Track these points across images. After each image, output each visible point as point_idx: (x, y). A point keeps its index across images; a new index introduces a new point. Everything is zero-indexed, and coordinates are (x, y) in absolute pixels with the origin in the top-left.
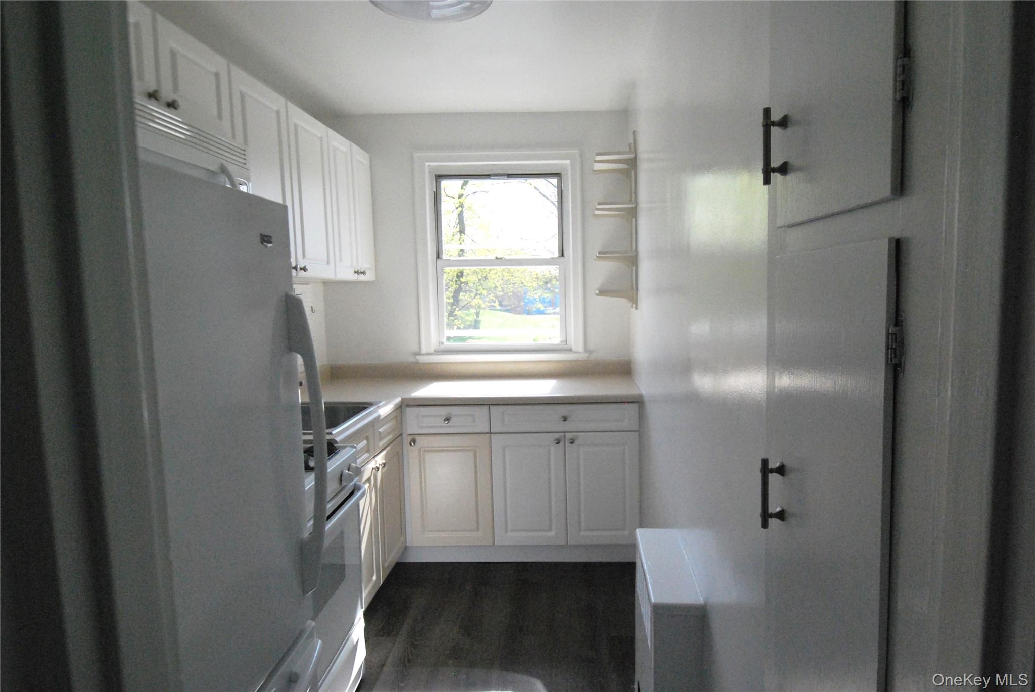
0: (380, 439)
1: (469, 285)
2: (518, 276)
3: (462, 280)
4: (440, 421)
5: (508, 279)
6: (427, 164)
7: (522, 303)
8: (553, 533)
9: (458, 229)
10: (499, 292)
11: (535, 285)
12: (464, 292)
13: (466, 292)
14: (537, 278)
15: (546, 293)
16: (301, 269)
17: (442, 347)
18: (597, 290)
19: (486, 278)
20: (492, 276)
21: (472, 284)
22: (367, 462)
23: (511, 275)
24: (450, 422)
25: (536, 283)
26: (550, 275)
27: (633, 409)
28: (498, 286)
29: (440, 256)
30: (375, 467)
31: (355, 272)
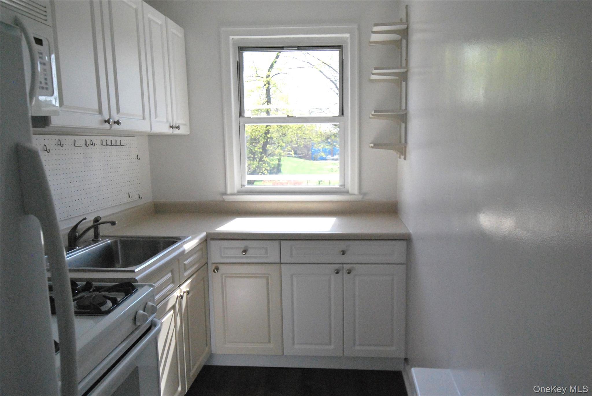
0: (185, 270)
1: (274, 139)
2: (308, 134)
3: (269, 136)
4: (238, 253)
5: (301, 136)
6: (231, 37)
7: (310, 153)
8: (332, 347)
9: (266, 100)
10: (294, 144)
11: (319, 140)
12: (270, 144)
13: (271, 144)
14: (321, 135)
15: (327, 145)
16: (115, 123)
17: (244, 188)
18: (371, 143)
19: (285, 135)
20: (289, 133)
21: (275, 139)
22: (173, 291)
23: (303, 132)
24: (247, 253)
25: (320, 138)
26: (330, 133)
27: (401, 246)
28: (294, 140)
29: (242, 114)
30: (179, 295)
31: (170, 127)
